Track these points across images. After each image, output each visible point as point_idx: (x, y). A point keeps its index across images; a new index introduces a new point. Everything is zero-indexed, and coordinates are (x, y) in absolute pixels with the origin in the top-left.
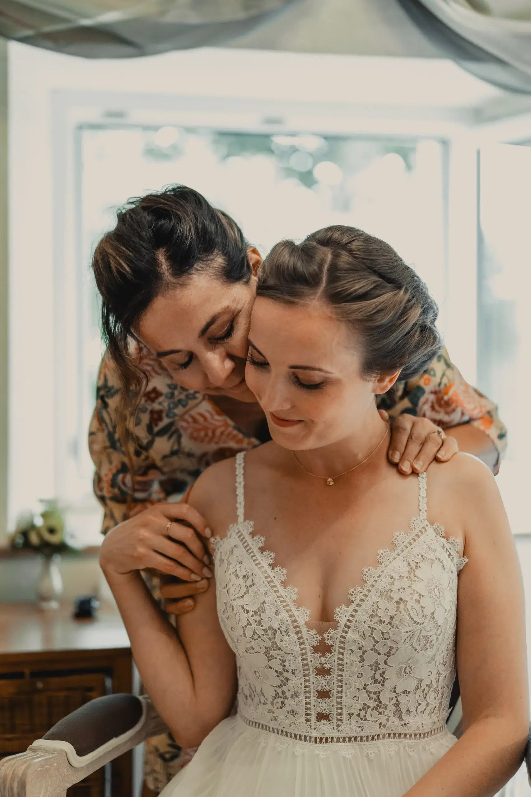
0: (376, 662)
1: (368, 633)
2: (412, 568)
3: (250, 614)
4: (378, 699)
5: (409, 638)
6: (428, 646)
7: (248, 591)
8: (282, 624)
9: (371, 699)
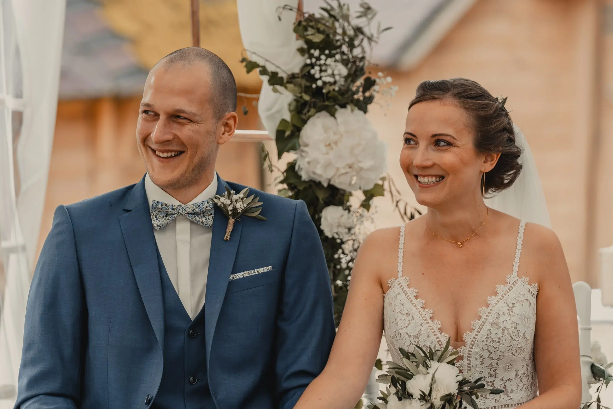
0: (491, 364)
1: (485, 348)
2: (510, 307)
3: (412, 338)
5: (511, 349)
6: (522, 352)
7: (410, 323)
8: (432, 343)
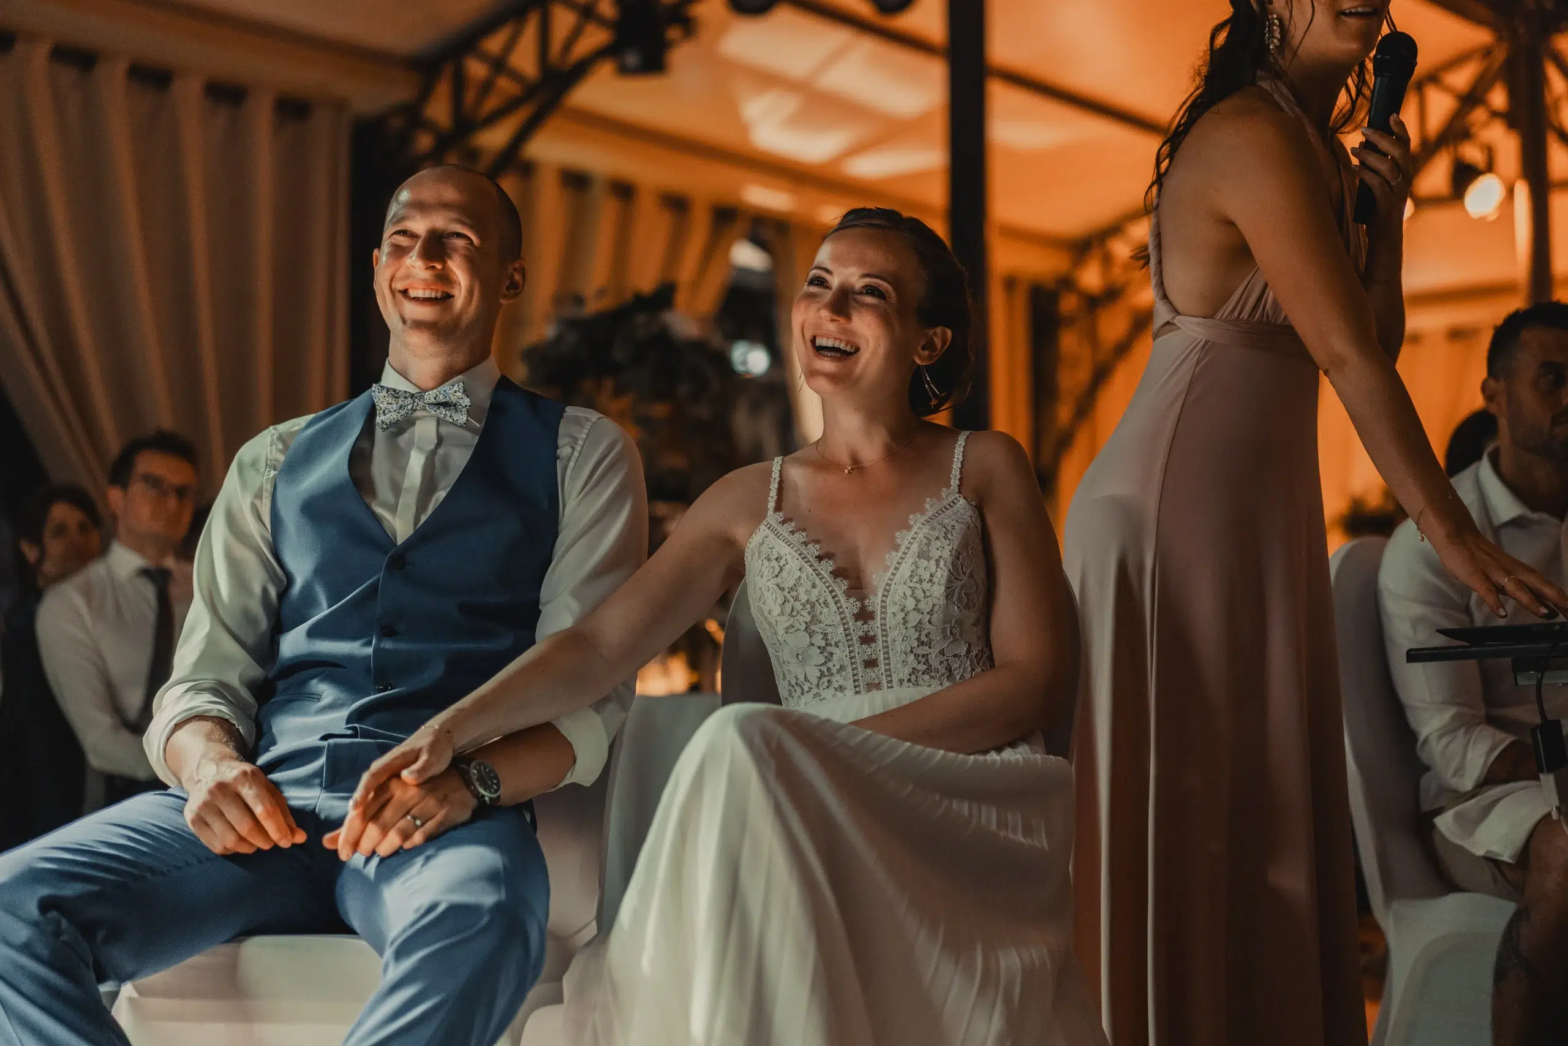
4: (927, 662)
5: (951, 594)
6: (970, 603)
9: (919, 662)
